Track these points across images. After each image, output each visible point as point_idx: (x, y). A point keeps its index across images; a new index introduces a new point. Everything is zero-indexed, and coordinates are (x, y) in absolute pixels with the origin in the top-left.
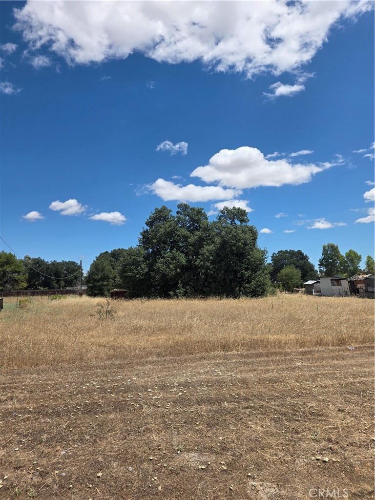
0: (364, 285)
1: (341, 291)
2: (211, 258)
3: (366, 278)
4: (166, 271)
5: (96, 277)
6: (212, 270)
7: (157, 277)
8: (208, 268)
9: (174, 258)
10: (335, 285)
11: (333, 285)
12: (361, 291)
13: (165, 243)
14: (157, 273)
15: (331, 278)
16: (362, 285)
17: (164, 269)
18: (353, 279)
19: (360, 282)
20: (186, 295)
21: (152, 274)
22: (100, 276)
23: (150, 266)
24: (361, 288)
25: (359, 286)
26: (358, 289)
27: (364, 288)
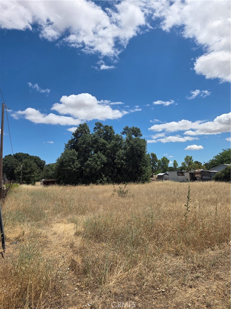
0: (200, 175)
1: (184, 179)
2: (125, 158)
3: (201, 171)
4: (95, 166)
5: (26, 171)
6: (125, 165)
7: (88, 170)
8: (122, 164)
9: (99, 157)
10: (180, 176)
11: (179, 175)
12: (198, 178)
13: (92, 146)
14: (86, 167)
15: (177, 172)
16: (199, 175)
17: (93, 164)
18: (192, 171)
19: (198, 173)
20: (108, 182)
21: (83, 168)
22: (29, 171)
23: (82, 163)
24: (198, 177)
25: (196, 176)
26: (196, 178)
27: (200, 177)
